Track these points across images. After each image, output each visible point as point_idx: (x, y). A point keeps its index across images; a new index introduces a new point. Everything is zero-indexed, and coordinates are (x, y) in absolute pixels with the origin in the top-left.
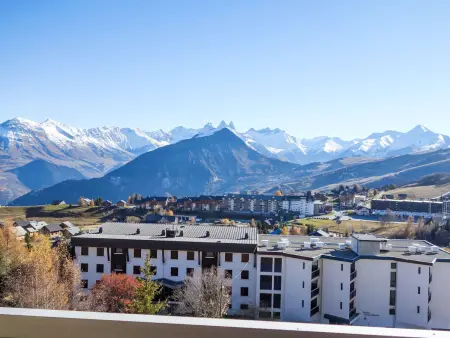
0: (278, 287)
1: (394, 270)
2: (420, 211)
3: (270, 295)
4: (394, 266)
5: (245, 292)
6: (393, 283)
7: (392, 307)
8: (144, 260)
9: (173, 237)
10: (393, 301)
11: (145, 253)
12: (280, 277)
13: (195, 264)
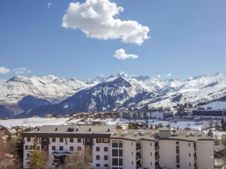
0: (121, 155)
1: (178, 145)
2: (218, 116)
3: (117, 159)
4: (177, 143)
5: (106, 158)
6: (178, 152)
7: (178, 164)
8: (57, 143)
9: (72, 131)
10: (178, 161)
11: (58, 139)
12: (122, 150)
13: (81, 145)
